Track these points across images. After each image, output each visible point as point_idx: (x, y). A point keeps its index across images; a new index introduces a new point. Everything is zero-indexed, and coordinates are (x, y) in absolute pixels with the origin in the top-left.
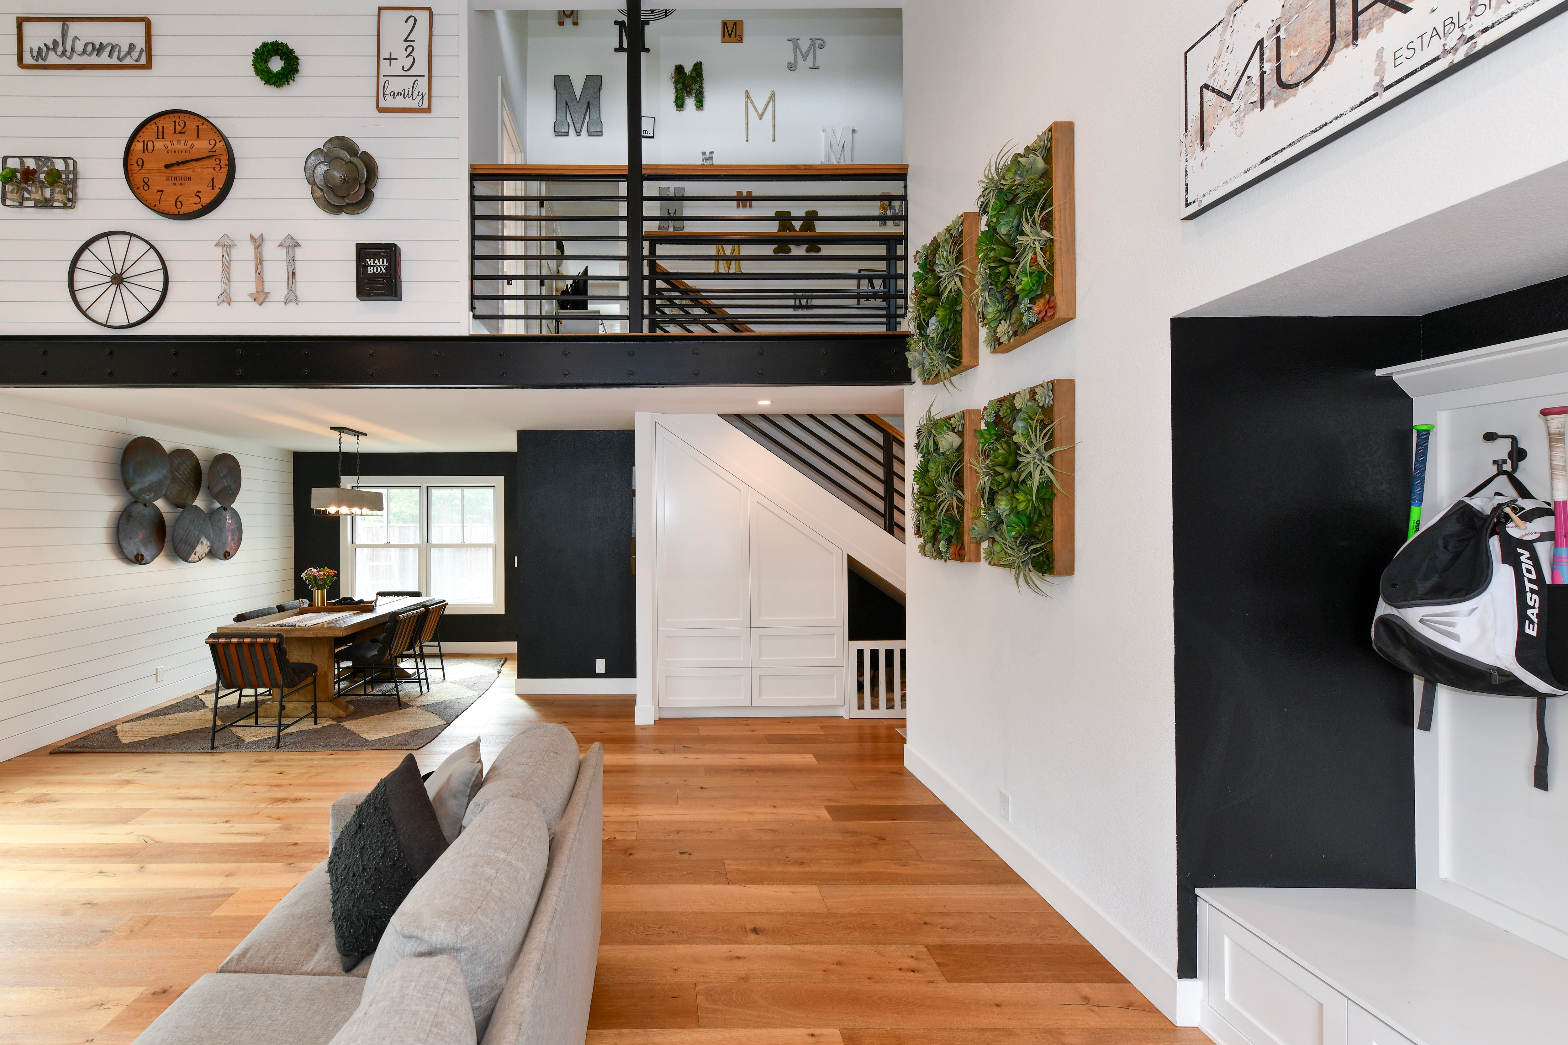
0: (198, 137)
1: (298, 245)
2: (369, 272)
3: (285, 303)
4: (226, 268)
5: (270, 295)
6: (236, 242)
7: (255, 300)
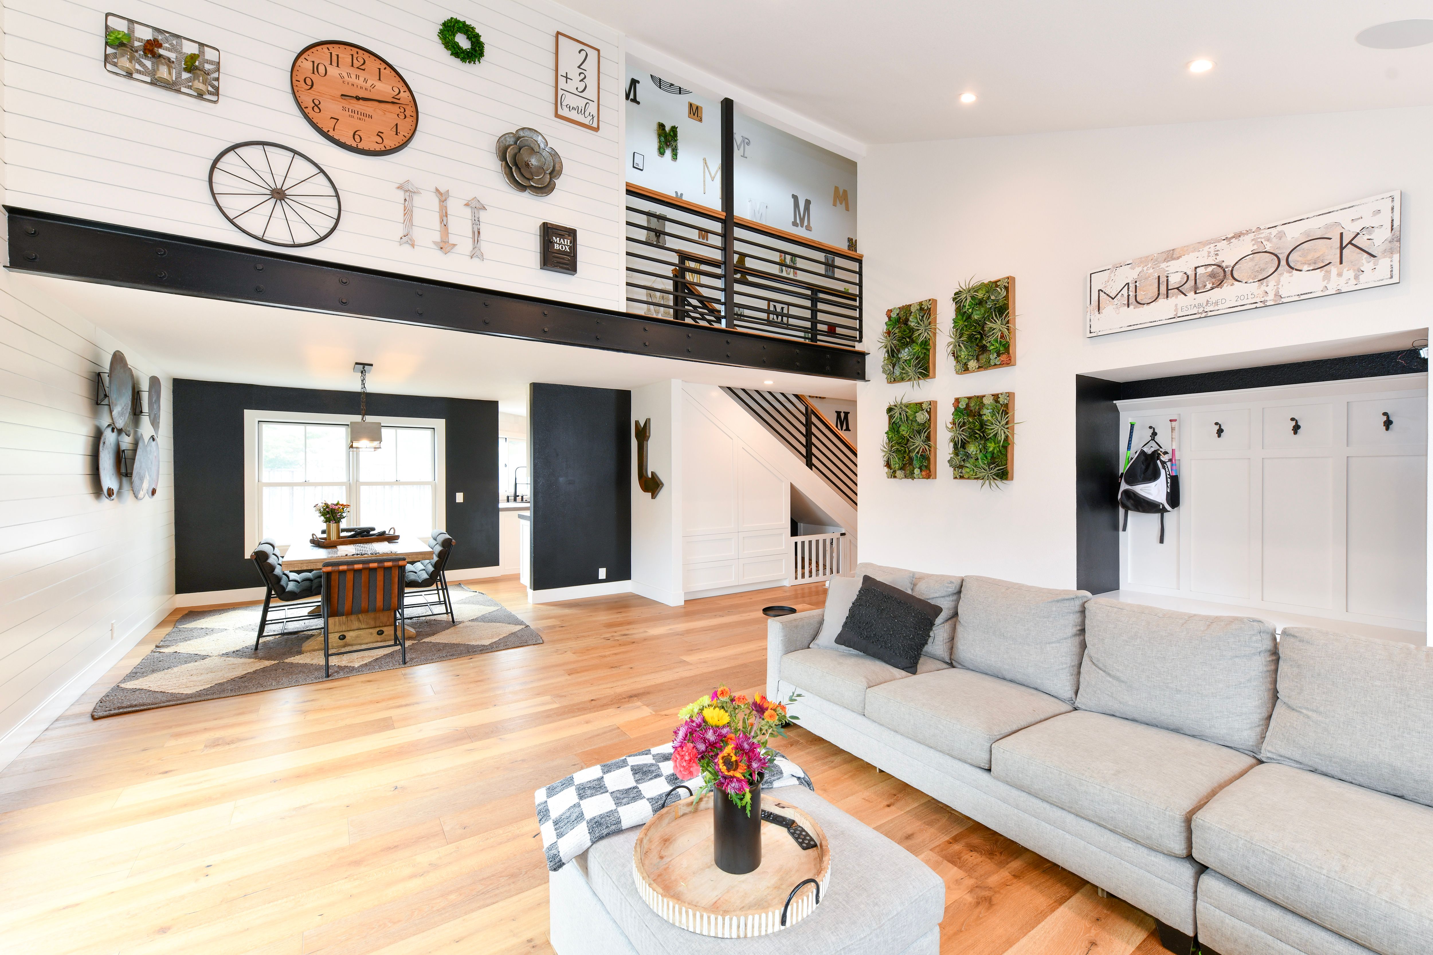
0: (380, 80)
1: (484, 208)
2: (555, 248)
3: (471, 258)
4: (408, 212)
5: (456, 247)
6: (421, 191)
7: (441, 248)
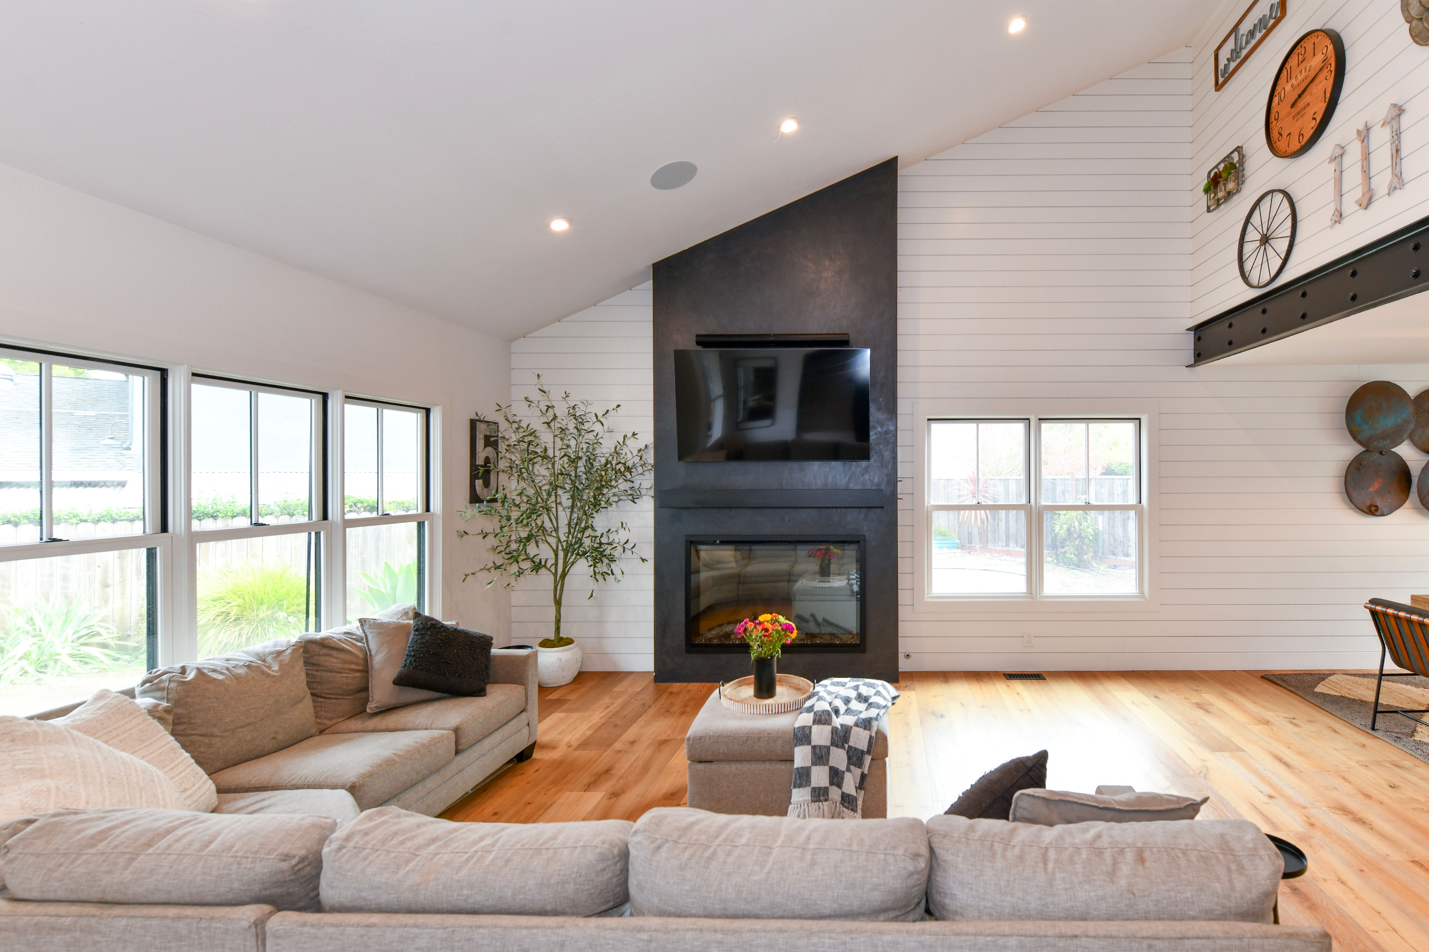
0: (1314, 55)
1: (1403, 111)
3: (1389, 195)
4: (1339, 181)
5: (1376, 192)
6: (1346, 148)
7: (1362, 206)
